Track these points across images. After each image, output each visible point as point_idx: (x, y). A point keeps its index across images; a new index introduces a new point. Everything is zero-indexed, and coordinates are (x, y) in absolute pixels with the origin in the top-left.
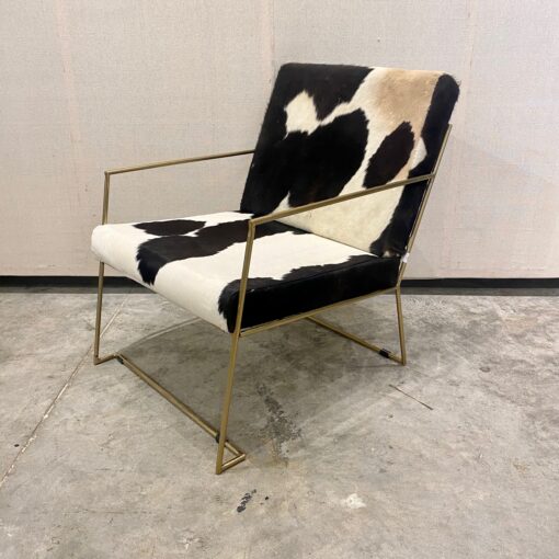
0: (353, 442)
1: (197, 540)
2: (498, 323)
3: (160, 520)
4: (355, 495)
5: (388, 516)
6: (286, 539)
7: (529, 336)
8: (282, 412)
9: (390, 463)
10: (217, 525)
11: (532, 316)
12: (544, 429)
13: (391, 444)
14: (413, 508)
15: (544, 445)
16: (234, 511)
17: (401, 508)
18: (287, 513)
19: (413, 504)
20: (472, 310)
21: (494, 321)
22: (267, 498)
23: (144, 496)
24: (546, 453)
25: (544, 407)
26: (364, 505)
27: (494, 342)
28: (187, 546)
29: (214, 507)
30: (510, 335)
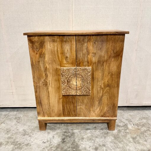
2: (127, 131)
7: (138, 138)
11: (140, 128)
20: (119, 124)
21: (126, 130)
27: (125, 141)
30: (131, 138)
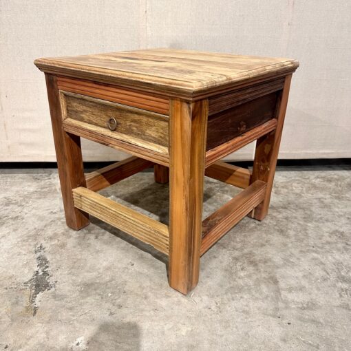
0: (95, 290)
8: (48, 267)
12: (242, 269)
13: (126, 288)
15: (241, 282)
24: (240, 289)
25: (246, 251)
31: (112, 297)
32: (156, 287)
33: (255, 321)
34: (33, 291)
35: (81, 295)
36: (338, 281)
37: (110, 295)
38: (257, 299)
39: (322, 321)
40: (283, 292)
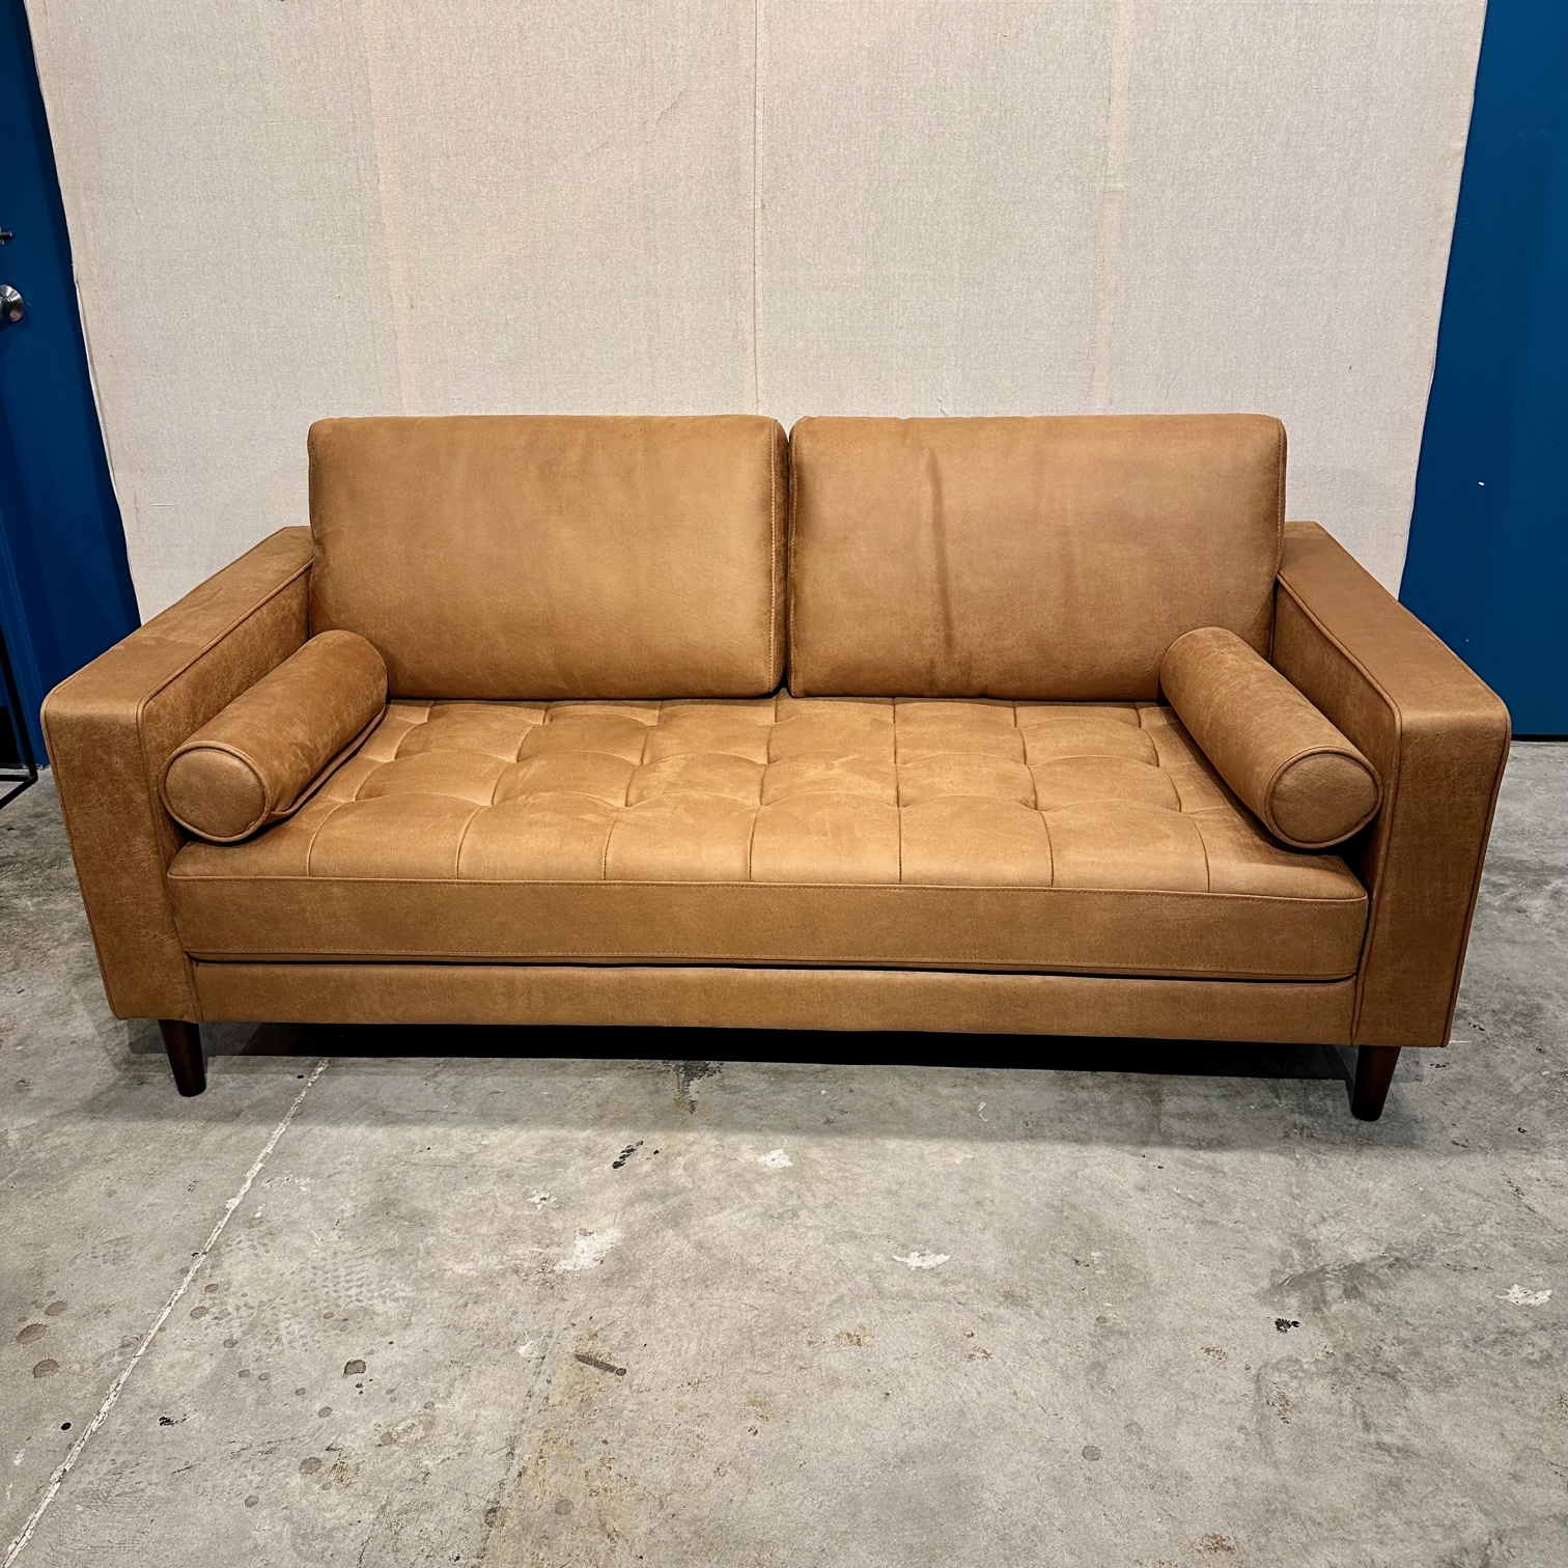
1: (553, 1200)
3: (506, 1176)
4: (781, 1151)
5: (819, 1179)
6: (673, 1202)
9: (843, 1112)
10: (583, 1182)
14: (858, 1170)
16: (608, 1166)
17: (840, 1169)
18: (681, 1171)
19: (858, 1165)
22: (657, 1152)
23: (486, 1146)
26: (791, 1164)
28: (539, 1207)
29: (581, 1162)
31: (829, 1097)
32: (912, 1089)
33: (1095, 1157)
34: (683, 1076)
35: (772, 1089)
36: (1292, 1111)
37: (823, 1092)
38: (1109, 1124)
39: (1226, 1170)
40: (1165, 1120)
